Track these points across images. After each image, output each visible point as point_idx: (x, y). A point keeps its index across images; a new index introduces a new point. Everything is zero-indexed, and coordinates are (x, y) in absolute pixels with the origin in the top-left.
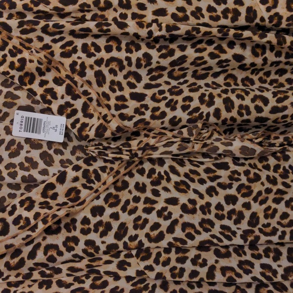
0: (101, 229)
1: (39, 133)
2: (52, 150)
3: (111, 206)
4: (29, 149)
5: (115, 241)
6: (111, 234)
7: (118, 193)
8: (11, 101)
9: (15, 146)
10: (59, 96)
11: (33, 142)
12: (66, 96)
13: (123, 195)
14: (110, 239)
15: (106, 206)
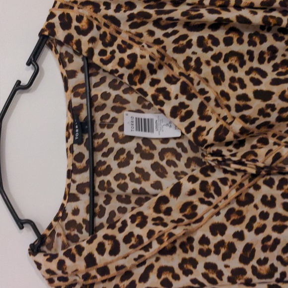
0: (223, 251)
1: (153, 131)
2: (165, 161)
3: (234, 223)
4: (140, 159)
5: (241, 265)
6: (236, 256)
7: (242, 208)
8: (120, 105)
9: (125, 156)
10: (173, 96)
11: (143, 151)
12: (180, 95)
13: (247, 211)
14: (234, 262)
15: (228, 224)
